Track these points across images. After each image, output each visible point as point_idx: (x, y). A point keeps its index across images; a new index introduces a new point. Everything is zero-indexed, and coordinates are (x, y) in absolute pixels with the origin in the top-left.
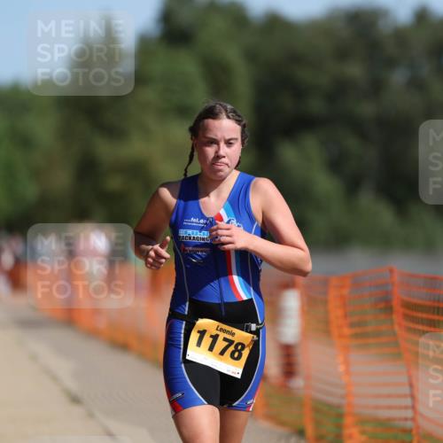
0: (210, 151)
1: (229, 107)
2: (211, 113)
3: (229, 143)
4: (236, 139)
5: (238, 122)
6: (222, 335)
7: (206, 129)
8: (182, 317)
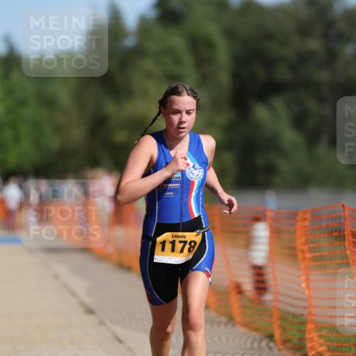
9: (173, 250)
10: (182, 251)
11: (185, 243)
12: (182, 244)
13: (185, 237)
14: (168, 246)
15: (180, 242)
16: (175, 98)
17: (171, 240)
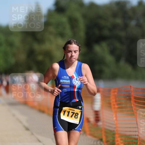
0: (70, 55)
1: (75, 41)
2: (69, 43)
3: (75, 52)
4: (77, 51)
5: (78, 45)
6: (71, 111)
7: (68, 47)
8: (57, 107)
9: (68, 116)
10: (72, 117)
11: (74, 113)
12: (72, 114)
13: (74, 111)
14: (66, 113)
15: (72, 112)
16: (69, 45)
17: (68, 111)
